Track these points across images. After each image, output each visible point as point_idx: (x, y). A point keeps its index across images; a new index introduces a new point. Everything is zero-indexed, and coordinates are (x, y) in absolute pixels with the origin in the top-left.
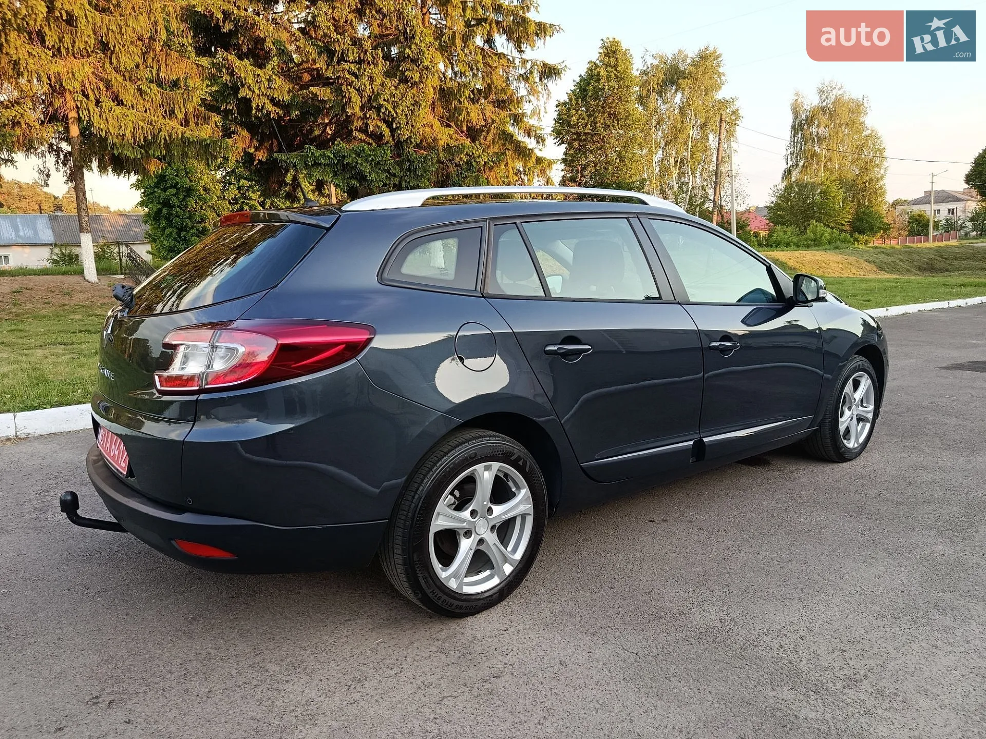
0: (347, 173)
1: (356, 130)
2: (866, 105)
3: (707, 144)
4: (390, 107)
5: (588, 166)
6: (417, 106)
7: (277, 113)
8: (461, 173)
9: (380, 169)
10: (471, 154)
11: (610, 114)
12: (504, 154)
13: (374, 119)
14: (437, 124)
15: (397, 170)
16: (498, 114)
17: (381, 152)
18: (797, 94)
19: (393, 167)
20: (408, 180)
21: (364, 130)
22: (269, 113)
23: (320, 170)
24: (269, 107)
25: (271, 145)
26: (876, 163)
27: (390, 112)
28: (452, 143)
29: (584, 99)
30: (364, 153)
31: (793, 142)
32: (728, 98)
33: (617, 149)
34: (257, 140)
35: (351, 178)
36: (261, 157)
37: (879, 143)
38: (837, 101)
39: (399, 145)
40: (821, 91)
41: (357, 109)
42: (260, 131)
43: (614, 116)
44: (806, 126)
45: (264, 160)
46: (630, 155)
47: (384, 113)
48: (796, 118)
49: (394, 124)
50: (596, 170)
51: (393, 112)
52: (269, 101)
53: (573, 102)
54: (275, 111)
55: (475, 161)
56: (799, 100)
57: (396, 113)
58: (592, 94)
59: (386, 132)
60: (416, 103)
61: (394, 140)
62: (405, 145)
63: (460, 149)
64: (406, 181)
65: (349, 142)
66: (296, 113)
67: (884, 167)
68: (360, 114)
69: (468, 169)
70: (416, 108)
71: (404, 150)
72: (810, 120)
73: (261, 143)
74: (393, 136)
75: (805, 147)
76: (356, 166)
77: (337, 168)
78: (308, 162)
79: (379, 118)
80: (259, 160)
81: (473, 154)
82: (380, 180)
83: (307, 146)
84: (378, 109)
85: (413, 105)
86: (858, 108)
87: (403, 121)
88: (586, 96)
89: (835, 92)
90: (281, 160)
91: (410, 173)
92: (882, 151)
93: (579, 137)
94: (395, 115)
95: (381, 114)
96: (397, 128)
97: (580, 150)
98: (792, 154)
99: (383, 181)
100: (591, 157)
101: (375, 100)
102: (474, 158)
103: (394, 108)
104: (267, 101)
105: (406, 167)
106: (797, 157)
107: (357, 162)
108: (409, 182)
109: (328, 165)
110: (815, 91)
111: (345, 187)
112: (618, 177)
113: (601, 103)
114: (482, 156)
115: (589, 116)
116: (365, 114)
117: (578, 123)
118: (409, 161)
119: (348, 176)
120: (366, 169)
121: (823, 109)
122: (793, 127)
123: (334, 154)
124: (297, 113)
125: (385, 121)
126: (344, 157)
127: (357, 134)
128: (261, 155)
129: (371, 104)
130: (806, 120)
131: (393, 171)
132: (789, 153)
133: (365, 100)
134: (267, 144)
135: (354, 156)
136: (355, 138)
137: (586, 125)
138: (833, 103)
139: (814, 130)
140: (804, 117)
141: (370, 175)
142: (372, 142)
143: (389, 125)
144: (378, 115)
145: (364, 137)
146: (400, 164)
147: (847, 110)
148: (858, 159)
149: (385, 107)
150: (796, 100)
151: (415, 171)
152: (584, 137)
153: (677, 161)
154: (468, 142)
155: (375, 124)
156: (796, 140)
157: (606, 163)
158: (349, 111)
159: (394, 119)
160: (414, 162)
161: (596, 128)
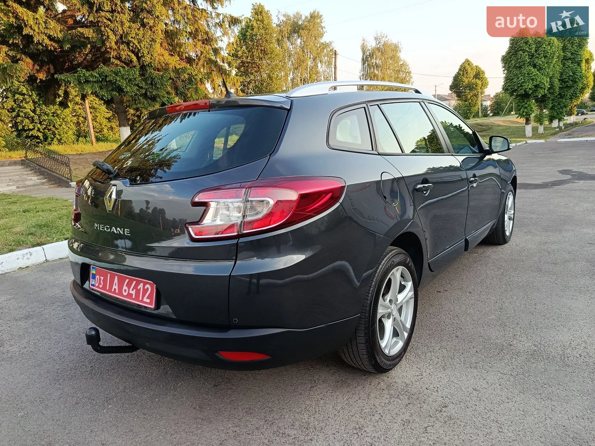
0: (109, 87)
1: (113, 57)
2: (400, 47)
3: (317, 69)
4: (136, 42)
5: (251, 82)
6: (153, 42)
7: (53, 46)
8: (185, 86)
9: (132, 84)
10: (190, 73)
11: (261, 50)
12: (211, 73)
13: (125, 50)
14: (166, 54)
15: (143, 84)
16: (205, 48)
17: (132, 73)
18: (364, 40)
19: (141, 82)
20: (151, 90)
21: (119, 58)
22: (46, 46)
23: (90, 85)
24: (47, 41)
25: (49, 69)
26: (407, 79)
27: (136, 46)
28: (178, 67)
29: (245, 40)
30: (121, 73)
31: (364, 69)
32: (328, 42)
33: (267, 72)
34: (38, 65)
35: (112, 90)
36: (41, 77)
37: (408, 68)
38: (385, 44)
39: (143, 68)
40: (376, 38)
41: (113, 44)
42: (40, 58)
43: (264, 52)
44: (369, 59)
45: (44, 79)
46: (276, 76)
47: (132, 46)
48: (364, 54)
49: (139, 53)
50: (256, 85)
51: (138, 46)
52: (46, 38)
53: (238, 43)
54: (52, 44)
55: (193, 78)
56: (365, 44)
57: (140, 46)
58: (250, 38)
59: (135, 59)
60: (153, 40)
61: (139, 64)
62: (148, 68)
63: (184, 70)
64: (150, 92)
65: (108, 66)
66: (67, 47)
67: (411, 82)
68: (115, 47)
69: (190, 83)
70: (153, 43)
71: (146, 71)
72: (371, 55)
73: (41, 67)
74: (139, 61)
75: (370, 71)
76: (116, 82)
77: (102, 84)
78: (81, 80)
79: (129, 50)
80: (40, 79)
81: (192, 73)
82: (132, 92)
83: (80, 69)
84: (128, 44)
85: (151, 41)
86: (396, 48)
87: (146, 52)
88: (245, 39)
89: (383, 39)
90: (61, 79)
91: (152, 86)
92: (409, 73)
93: (244, 64)
94: (140, 48)
95: (130, 47)
96: (142, 56)
97: (244, 72)
98: (363, 75)
99: (134, 92)
100: (252, 77)
101: (126, 37)
102: (193, 76)
103: (139, 43)
104: (45, 38)
105: (149, 82)
106: (366, 77)
107: (116, 80)
108: (152, 92)
109: (95, 82)
110: (374, 39)
111: (109, 97)
112: (269, 89)
113: (255, 44)
114: (198, 75)
115: (249, 51)
116: (119, 47)
117: (242, 56)
118: (151, 78)
119: (110, 89)
120: (123, 84)
121: (378, 49)
122: (363, 59)
123: (99, 74)
124: (69, 46)
125: (133, 52)
126: (106, 76)
127: (114, 60)
128: (42, 76)
129: (122, 40)
130: (370, 55)
131: (141, 85)
132: (361, 75)
133: (118, 37)
134: (45, 68)
135: (114, 75)
136: (113, 63)
137: (247, 57)
138: (383, 45)
139: (374, 61)
140: (368, 54)
141: (126, 88)
142: (125, 66)
143: (137, 55)
144: (129, 48)
145: (119, 63)
146: (145, 80)
147: (391, 50)
148: (397, 78)
149: (133, 43)
150: (364, 44)
151: (156, 85)
152: (247, 65)
153: (302, 79)
154: (188, 66)
155: (125, 53)
156: (365, 67)
157: (261, 81)
158: (108, 45)
159: (139, 50)
160: (154, 78)
161: (254, 59)
